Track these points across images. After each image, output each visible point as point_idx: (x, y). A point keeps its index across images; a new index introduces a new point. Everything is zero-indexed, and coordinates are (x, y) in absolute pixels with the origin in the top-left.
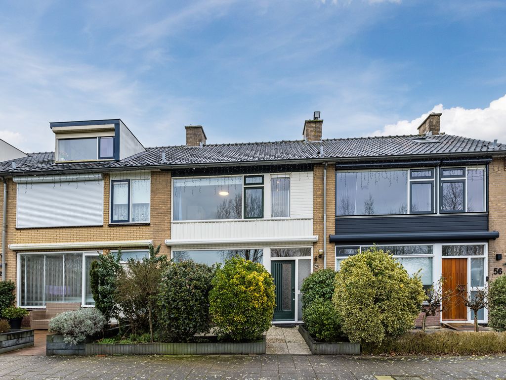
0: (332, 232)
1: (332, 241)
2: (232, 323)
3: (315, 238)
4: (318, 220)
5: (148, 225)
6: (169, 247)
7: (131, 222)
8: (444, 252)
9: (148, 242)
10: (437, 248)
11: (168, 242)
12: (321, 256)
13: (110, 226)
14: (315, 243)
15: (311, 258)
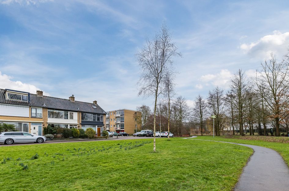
0: (81, 123)
1: (81, 124)
2: (76, 136)
3: (78, 123)
4: (79, 120)
5: (42, 118)
6: (47, 123)
7: (37, 117)
8: (98, 127)
9: (43, 122)
10: (97, 126)
11: (47, 122)
12: (79, 126)
13: (31, 118)
14: (78, 124)
15: (77, 126)
